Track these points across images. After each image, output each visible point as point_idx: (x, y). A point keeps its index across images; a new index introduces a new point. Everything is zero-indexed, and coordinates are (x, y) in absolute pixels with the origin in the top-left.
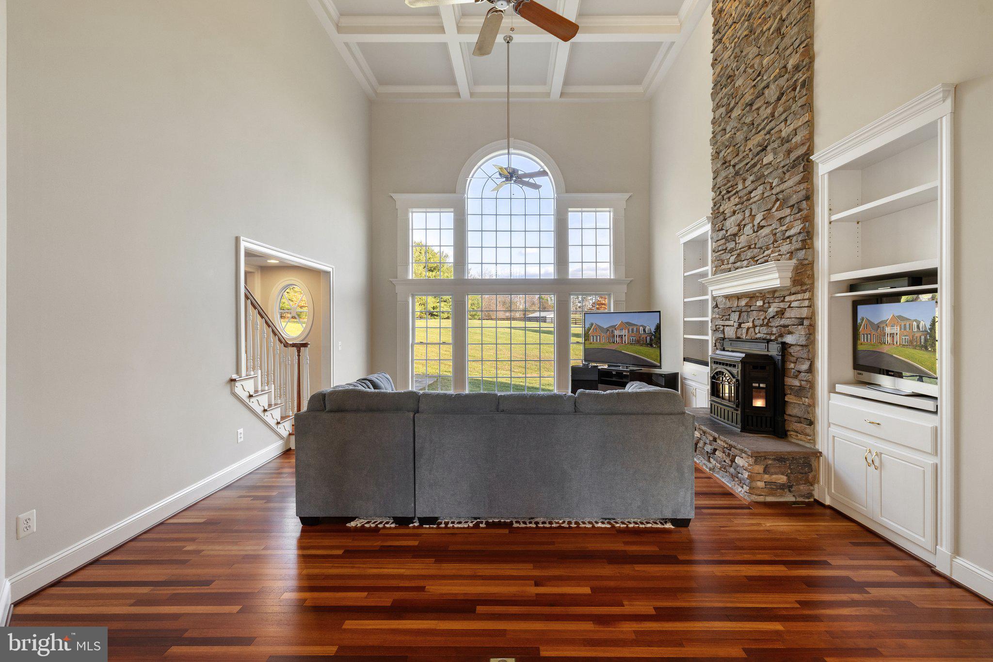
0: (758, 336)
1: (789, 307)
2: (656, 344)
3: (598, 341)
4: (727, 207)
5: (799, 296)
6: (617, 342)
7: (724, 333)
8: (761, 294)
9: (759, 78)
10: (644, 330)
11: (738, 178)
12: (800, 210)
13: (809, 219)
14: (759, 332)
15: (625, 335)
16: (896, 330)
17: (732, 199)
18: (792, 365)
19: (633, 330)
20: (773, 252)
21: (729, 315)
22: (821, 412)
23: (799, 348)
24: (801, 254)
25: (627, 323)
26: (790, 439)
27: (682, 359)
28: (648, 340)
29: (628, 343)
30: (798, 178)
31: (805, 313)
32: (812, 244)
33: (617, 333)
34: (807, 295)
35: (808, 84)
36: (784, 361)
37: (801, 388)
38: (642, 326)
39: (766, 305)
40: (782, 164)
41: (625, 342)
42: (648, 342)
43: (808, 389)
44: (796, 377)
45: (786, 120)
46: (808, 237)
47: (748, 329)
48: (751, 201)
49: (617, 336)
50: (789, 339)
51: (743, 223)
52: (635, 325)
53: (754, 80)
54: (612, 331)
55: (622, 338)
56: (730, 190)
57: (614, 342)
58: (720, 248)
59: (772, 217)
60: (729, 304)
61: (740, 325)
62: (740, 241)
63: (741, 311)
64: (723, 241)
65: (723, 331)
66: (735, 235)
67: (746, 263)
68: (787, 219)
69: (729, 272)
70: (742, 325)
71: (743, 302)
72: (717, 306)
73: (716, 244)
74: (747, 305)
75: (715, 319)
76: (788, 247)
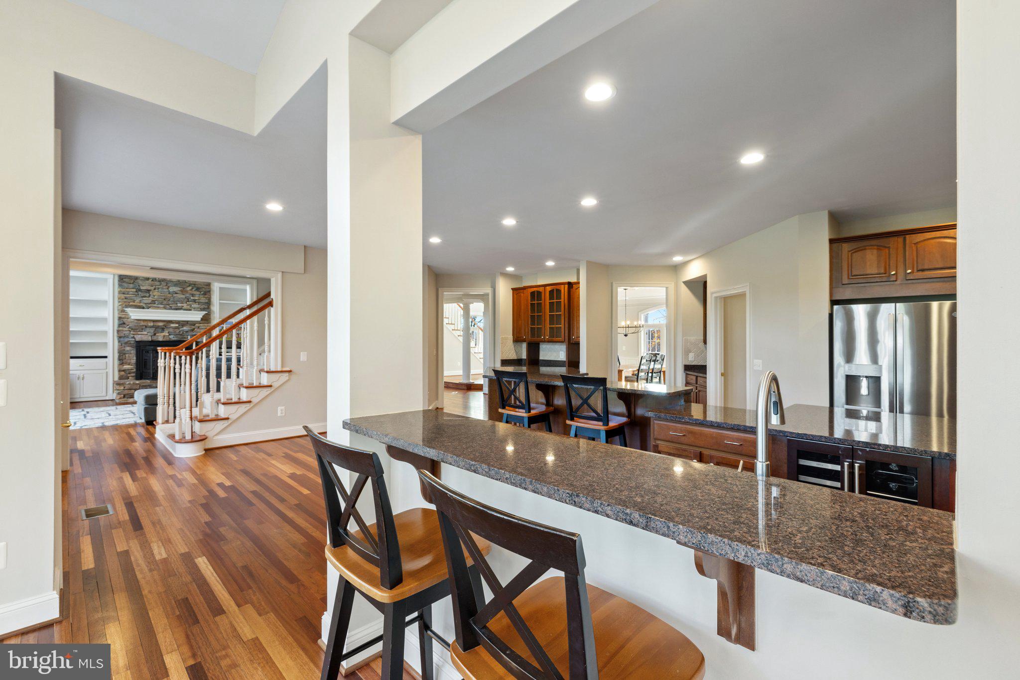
0: (173, 339)
1: (199, 328)
5: (206, 325)
7: (135, 339)
8: (176, 321)
12: (205, 295)
13: (209, 299)
20: (186, 306)
21: (142, 329)
24: (206, 310)
39: (181, 326)
46: (208, 304)
47: (164, 336)
58: (131, 293)
59: (187, 292)
60: (142, 323)
61: (155, 334)
62: (154, 294)
63: (157, 328)
64: (135, 290)
65: (133, 337)
66: (149, 291)
67: (162, 306)
68: (197, 296)
69: (143, 308)
70: (157, 334)
71: (161, 324)
72: (124, 324)
73: (124, 290)
74: (163, 326)
75: (122, 330)
76: (198, 306)
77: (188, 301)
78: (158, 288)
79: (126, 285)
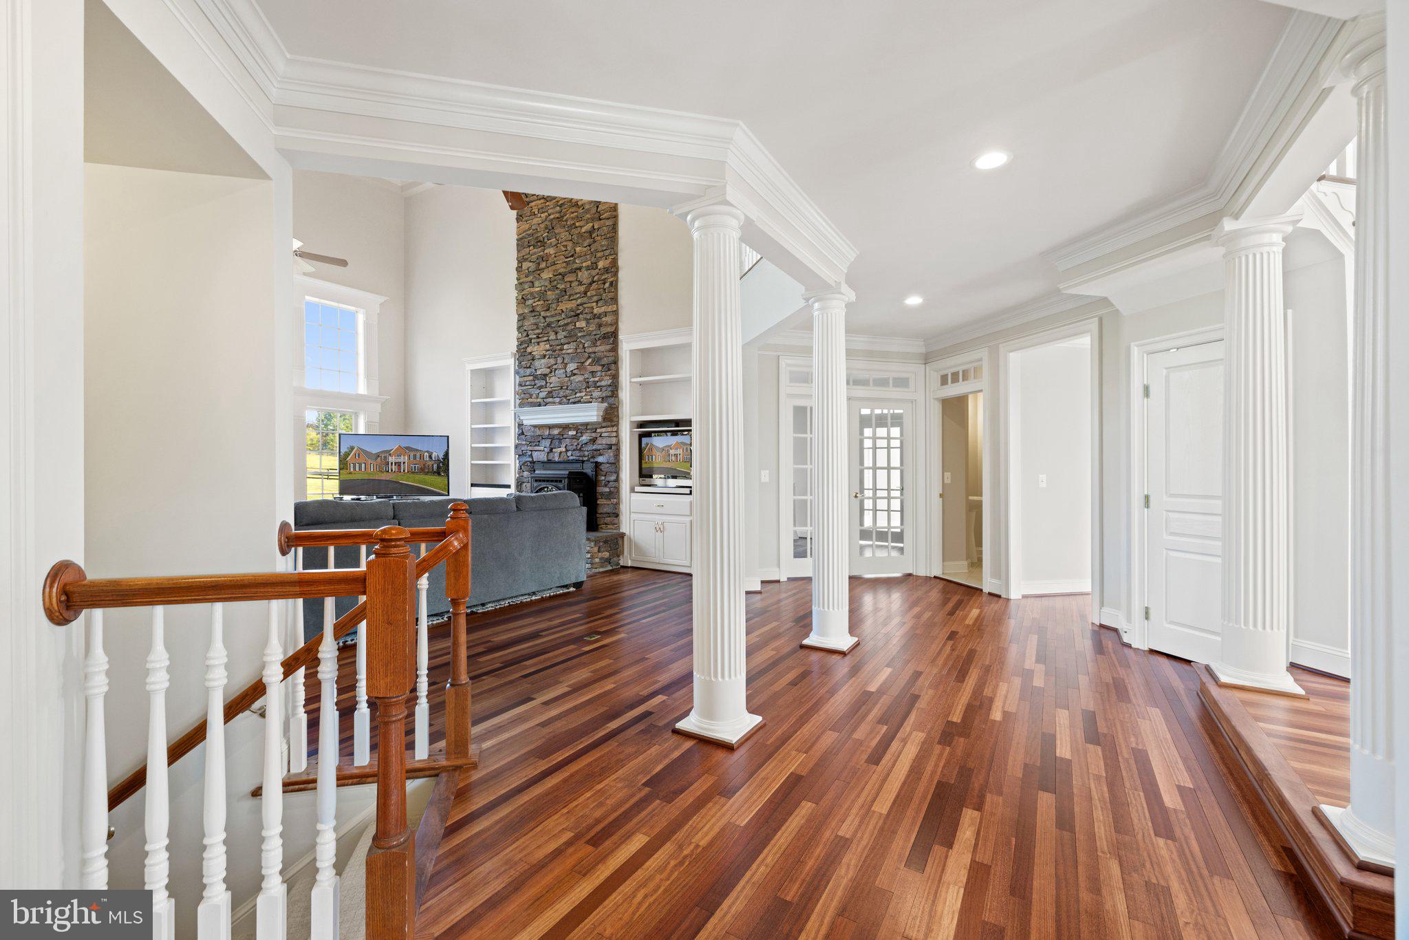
0: (571, 458)
1: (600, 436)
2: (445, 472)
3: (363, 470)
4: (537, 350)
5: (609, 429)
6: (392, 471)
7: (532, 458)
8: (574, 425)
9: (572, 259)
10: (430, 457)
11: (549, 329)
12: (609, 370)
13: (615, 377)
14: (572, 455)
15: (404, 463)
16: (679, 451)
17: (541, 344)
18: (603, 478)
19: (415, 457)
20: (586, 395)
21: (539, 442)
22: (624, 508)
23: (608, 465)
24: (611, 400)
25: (408, 448)
26: (601, 530)
27: (470, 485)
28: (435, 468)
29: (408, 472)
30: (608, 347)
31: (614, 441)
32: (618, 394)
33: (392, 459)
34: (615, 429)
35: (614, 285)
36: (596, 475)
37: (610, 493)
38: (427, 452)
39: (579, 434)
40: (594, 333)
41: (404, 471)
42: (435, 470)
43: (615, 493)
44: (606, 486)
45: (597, 302)
46: (615, 387)
47: (561, 453)
48: (564, 352)
49: (392, 463)
50: (600, 459)
51: (555, 367)
52: (417, 450)
53: (567, 258)
54: (385, 457)
55: (399, 466)
56: (540, 336)
57: (388, 471)
58: (528, 383)
59: (585, 369)
60: (538, 432)
61: (551, 450)
62: (551, 381)
63: (552, 439)
64: (531, 378)
65: (531, 456)
66: (545, 375)
67: (557, 400)
68: (599, 374)
69: (540, 405)
70: (554, 450)
71: (556, 432)
72: (523, 433)
73: (522, 379)
74: (559, 434)
75: (521, 444)
76: (599, 394)
77: (589, 388)
78: (556, 369)
79: (522, 371)
